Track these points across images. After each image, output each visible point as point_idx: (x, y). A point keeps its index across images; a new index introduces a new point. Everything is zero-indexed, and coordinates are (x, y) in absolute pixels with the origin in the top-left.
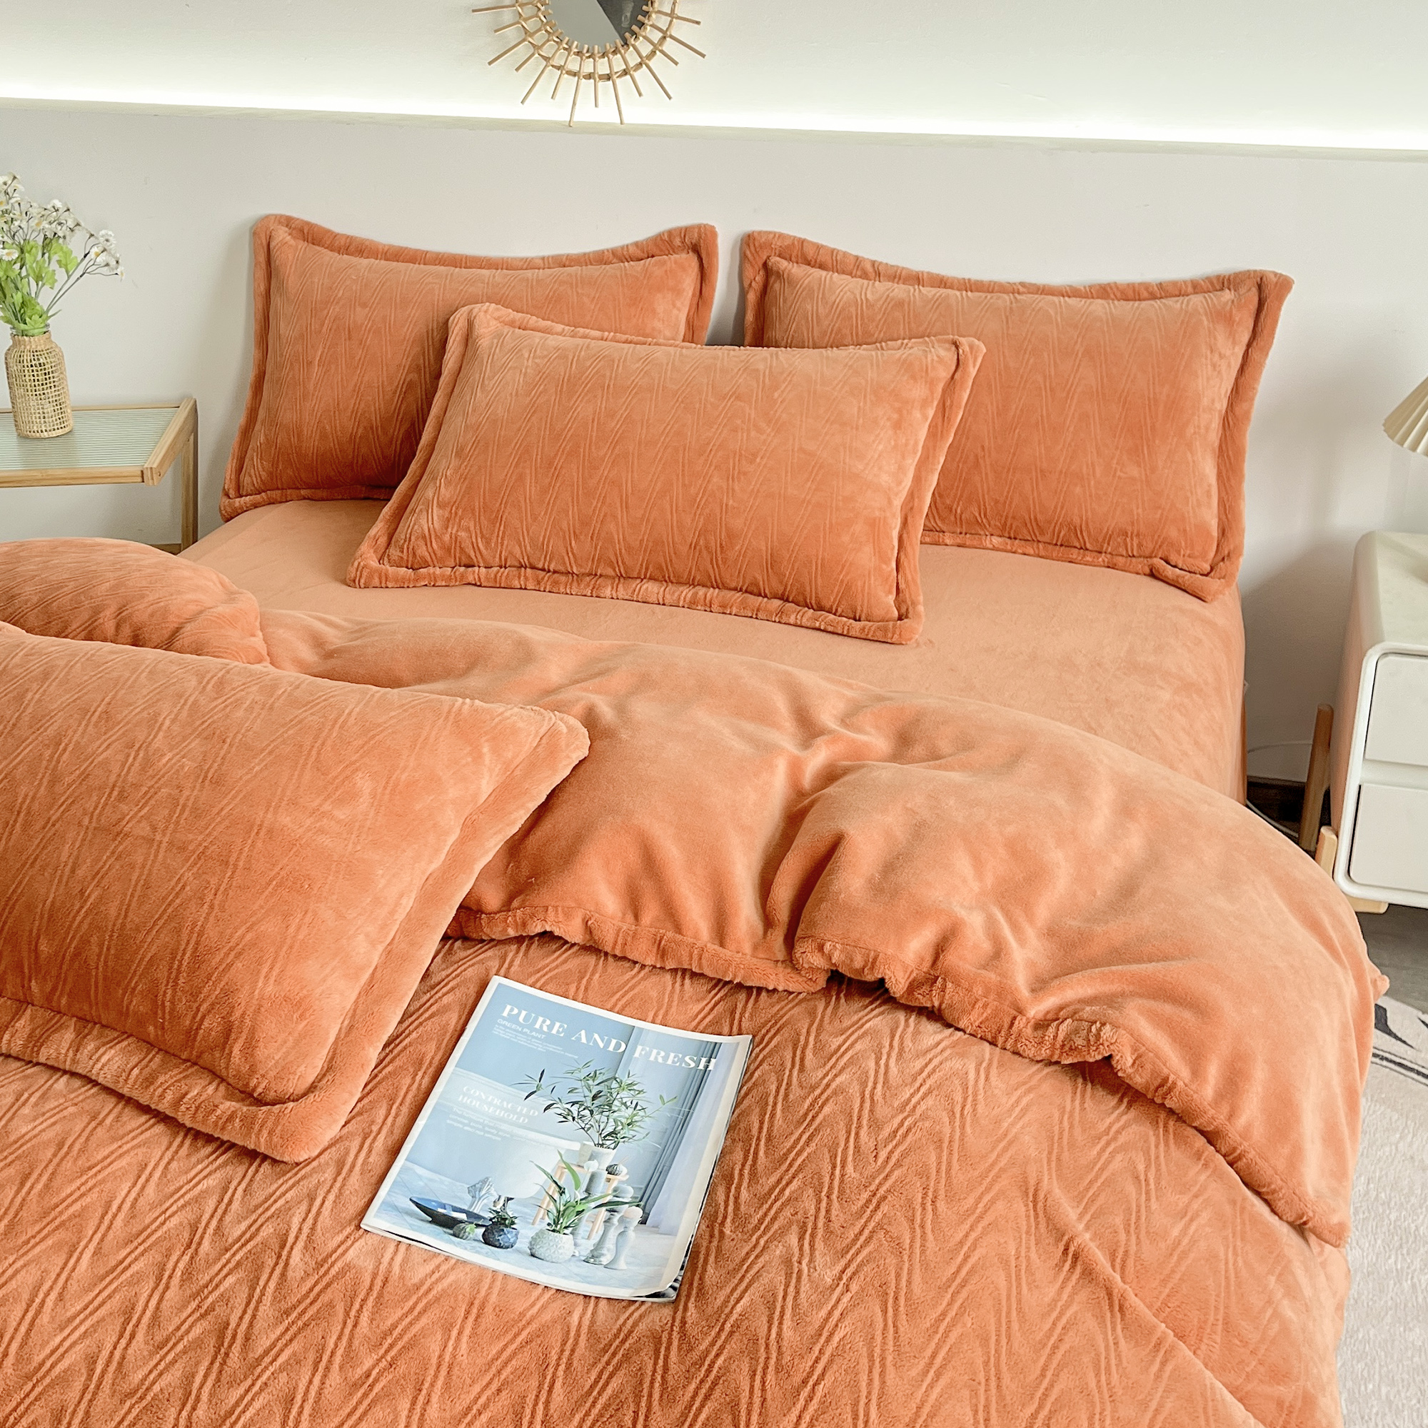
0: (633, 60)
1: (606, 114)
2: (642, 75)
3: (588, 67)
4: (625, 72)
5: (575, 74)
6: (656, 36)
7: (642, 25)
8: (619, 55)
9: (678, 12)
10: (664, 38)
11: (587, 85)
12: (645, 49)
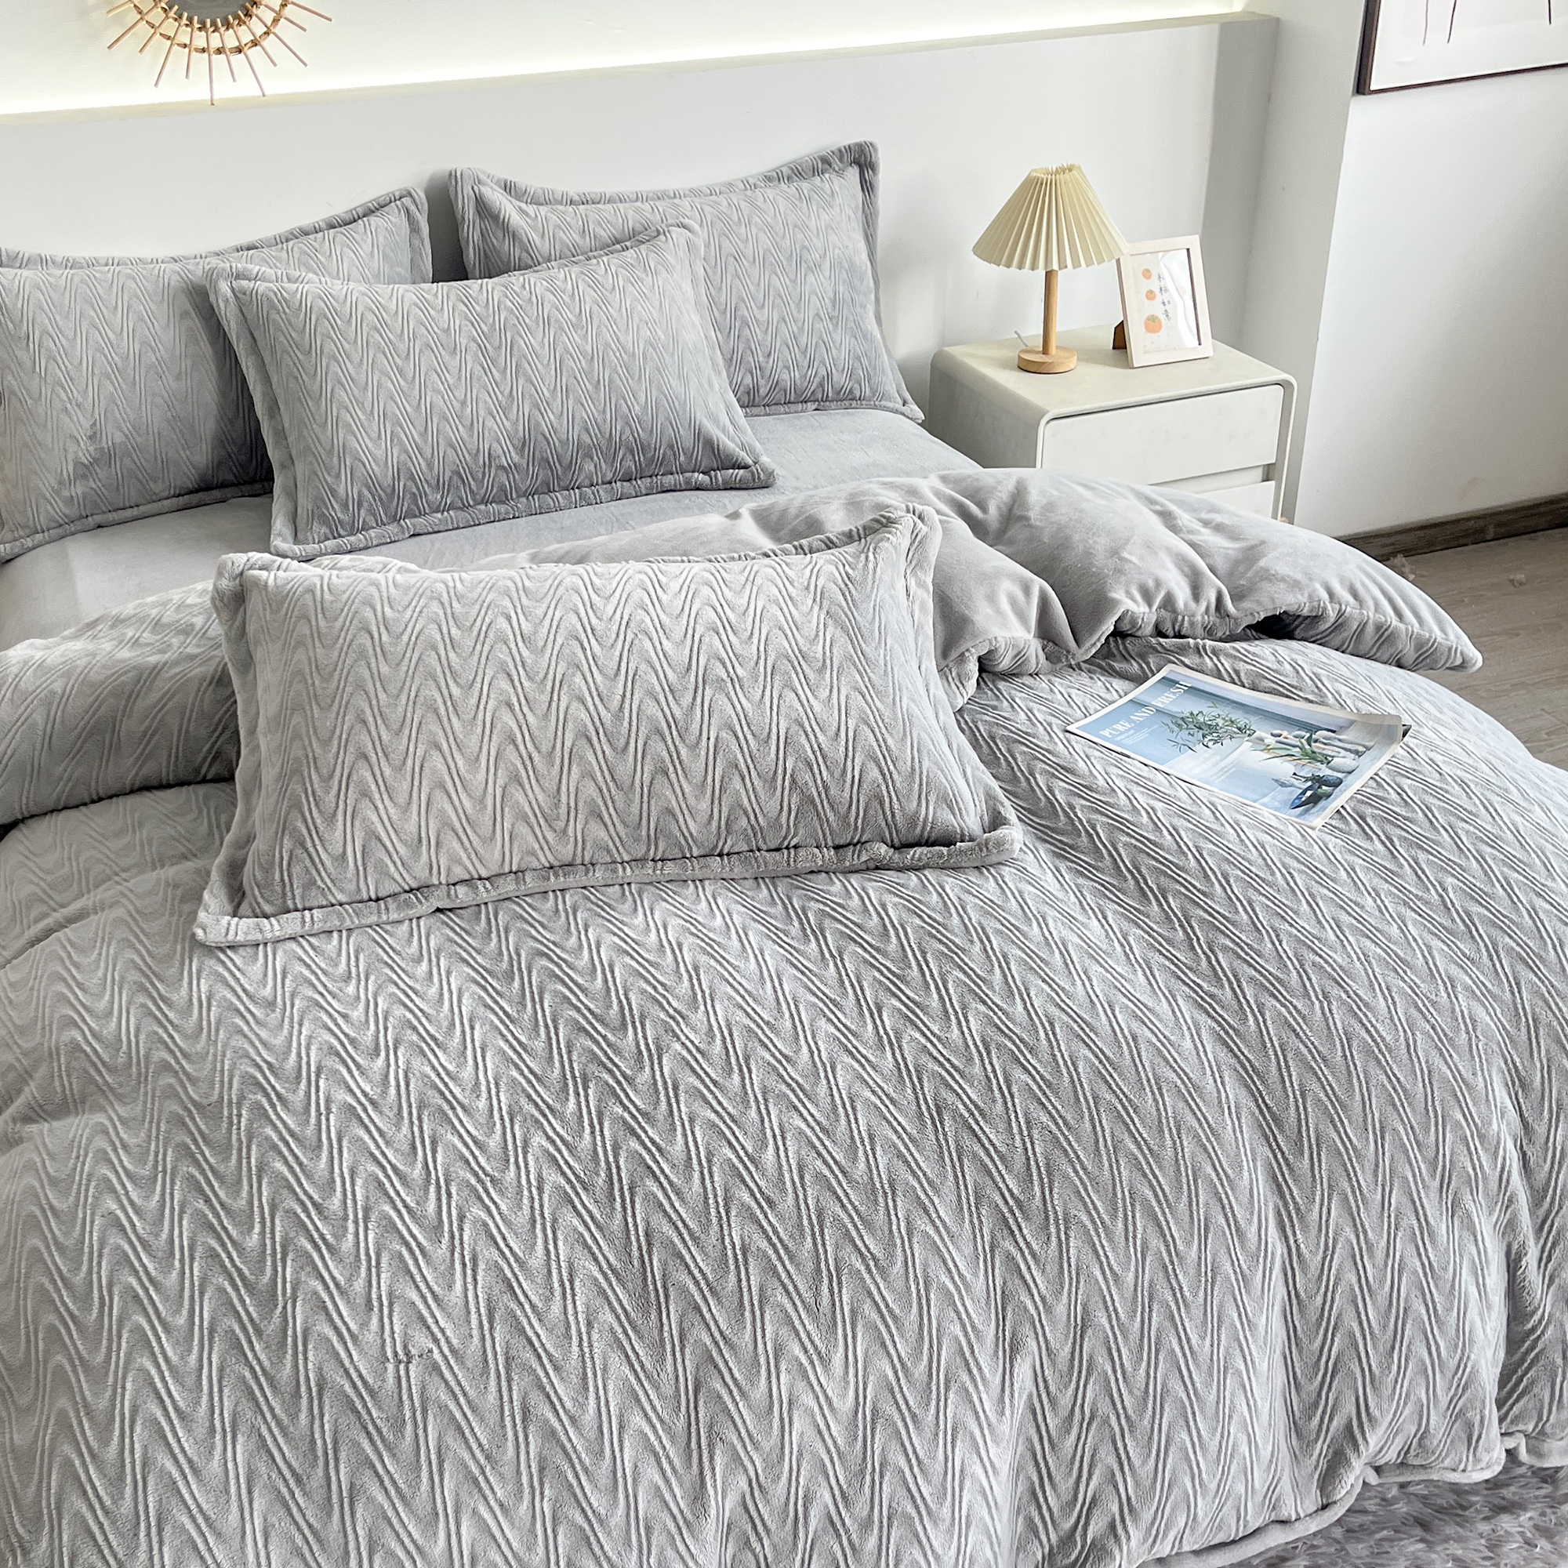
1: (246, 88)
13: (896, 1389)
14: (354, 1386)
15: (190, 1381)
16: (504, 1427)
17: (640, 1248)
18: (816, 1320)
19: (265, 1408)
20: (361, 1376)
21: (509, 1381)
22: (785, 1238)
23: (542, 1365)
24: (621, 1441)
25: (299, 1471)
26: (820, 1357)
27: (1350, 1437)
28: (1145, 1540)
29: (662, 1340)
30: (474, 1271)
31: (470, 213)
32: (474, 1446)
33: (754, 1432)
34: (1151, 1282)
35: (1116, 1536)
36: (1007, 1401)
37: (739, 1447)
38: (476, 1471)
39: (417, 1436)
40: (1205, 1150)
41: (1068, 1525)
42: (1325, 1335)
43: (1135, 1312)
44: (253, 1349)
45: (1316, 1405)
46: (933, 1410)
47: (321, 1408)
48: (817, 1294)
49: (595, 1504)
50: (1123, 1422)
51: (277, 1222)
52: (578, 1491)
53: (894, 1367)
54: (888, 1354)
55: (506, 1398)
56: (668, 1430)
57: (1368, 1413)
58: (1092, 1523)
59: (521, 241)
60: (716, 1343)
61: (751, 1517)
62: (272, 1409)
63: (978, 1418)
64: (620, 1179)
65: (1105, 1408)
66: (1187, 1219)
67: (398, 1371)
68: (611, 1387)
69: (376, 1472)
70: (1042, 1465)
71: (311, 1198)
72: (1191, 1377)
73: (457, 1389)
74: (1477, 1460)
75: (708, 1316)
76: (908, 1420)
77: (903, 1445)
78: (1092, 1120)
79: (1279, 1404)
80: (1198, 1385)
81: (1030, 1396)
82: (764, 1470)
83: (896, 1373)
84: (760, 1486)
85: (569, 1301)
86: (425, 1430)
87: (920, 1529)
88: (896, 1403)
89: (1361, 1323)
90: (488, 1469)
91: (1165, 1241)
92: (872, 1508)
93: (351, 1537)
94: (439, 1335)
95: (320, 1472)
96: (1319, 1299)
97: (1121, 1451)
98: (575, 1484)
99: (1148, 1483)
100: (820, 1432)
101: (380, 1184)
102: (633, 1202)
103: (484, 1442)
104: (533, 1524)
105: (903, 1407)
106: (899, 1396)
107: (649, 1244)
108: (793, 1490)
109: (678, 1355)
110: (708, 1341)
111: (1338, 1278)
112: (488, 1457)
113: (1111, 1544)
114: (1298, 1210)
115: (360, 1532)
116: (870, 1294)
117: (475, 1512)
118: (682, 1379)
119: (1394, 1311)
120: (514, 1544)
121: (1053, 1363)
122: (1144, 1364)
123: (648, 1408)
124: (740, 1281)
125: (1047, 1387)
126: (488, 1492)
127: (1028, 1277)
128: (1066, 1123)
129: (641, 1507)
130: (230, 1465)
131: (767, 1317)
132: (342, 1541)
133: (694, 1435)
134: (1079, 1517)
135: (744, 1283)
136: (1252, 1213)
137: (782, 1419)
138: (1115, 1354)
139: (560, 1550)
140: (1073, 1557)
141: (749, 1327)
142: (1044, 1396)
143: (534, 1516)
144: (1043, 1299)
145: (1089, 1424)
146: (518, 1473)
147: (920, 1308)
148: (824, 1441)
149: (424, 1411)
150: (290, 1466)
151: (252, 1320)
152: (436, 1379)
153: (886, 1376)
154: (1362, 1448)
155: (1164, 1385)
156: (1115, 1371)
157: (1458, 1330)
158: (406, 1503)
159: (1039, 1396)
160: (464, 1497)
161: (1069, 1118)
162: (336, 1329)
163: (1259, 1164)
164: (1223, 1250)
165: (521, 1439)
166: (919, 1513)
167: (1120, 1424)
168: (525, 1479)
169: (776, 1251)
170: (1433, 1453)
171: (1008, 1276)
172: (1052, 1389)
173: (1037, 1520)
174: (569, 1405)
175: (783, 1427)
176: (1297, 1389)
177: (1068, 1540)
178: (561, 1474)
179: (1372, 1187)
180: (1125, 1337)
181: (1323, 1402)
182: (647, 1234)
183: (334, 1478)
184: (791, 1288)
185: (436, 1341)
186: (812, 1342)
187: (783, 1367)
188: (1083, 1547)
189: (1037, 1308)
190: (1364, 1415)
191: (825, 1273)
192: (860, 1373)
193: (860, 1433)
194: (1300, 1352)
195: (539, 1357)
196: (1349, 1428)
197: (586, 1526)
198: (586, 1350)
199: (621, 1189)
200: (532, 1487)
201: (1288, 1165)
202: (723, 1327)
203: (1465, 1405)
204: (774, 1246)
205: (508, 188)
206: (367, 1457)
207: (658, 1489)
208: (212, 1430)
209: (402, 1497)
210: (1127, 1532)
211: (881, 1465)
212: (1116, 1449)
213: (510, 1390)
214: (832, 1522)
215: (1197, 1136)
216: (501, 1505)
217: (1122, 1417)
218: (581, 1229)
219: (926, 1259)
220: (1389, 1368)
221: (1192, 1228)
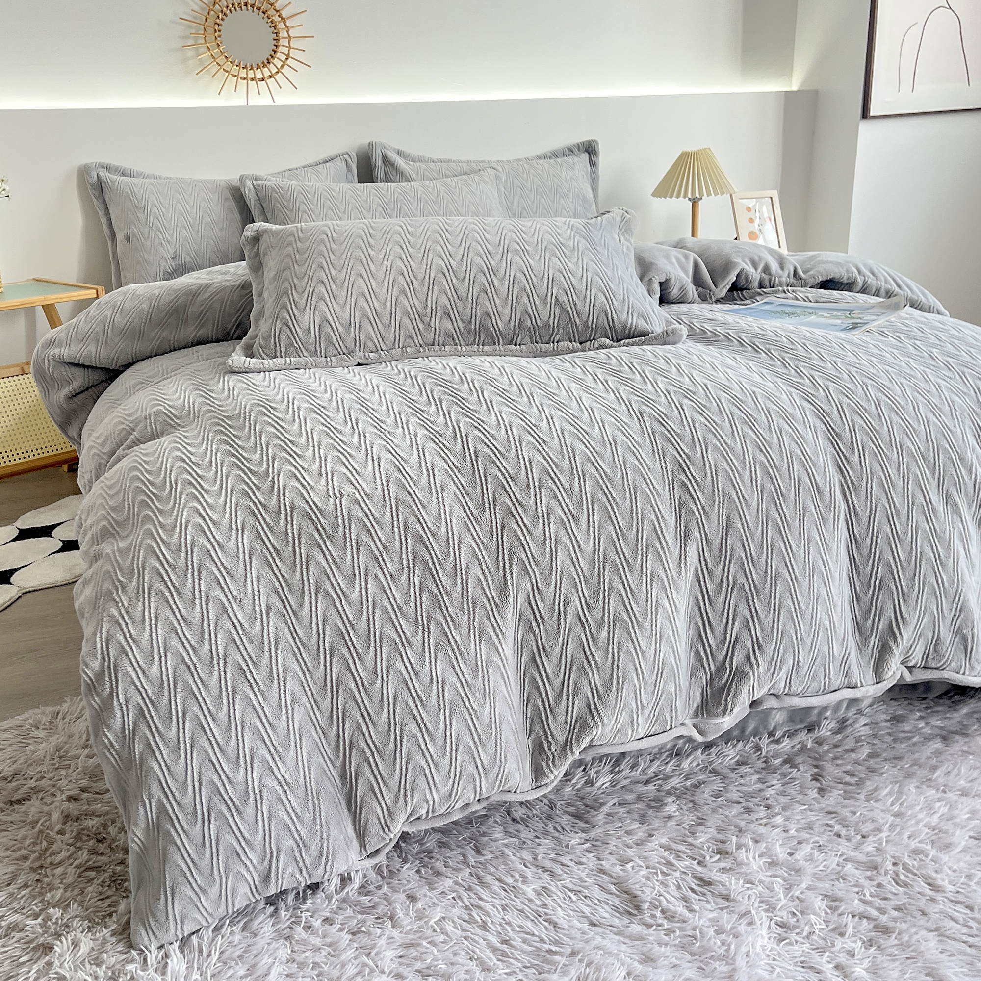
0: (274, 70)
1: (265, 100)
2: (279, 77)
3: (251, 75)
4: (271, 77)
5: (245, 79)
6: (283, 58)
7: (275, 52)
8: (266, 69)
9: (292, 45)
10: (287, 59)
11: (252, 84)
12: (279, 65)
13: (618, 545)
14: (311, 507)
15: (220, 509)
16: (393, 533)
17: (471, 458)
18: (571, 498)
19: (260, 518)
20: (315, 503)
21: (397, 510)
22: (554, 458)
23: (416, 504)
24: (459, 549)
25: (278, 548)
26: (574, 518)
27: (892, 633)
28: (769, 669)
29: (483, 502)
30: (379, 463)
31: (379, 163)
32: (377, 541)
33: (535, 555)
34: (767, 508)
35: (750, 663)
36: (683, 566)
37: (527, 562)
38: (378, 554)
39: (345, 532)
40: (797, 443)
41: (721, 657)
42: (873, 564)
43: (758, 524)
44: (255, 495)
45: (869, 611)
46: (639, 561)
47: (292, 518)
48: (571, 484)
49: (444, 582)
50: (753, 589)
51: (270, 449)
52: (435, 573)
53: (616, 532)
54: (613, 523)
55: (395, 519)
56: (486, 548)
57: (902, 617)
58: (736, 654)
59: (406, 176)
60: (514, 504)
61: (533, 610)
62: (264, 520)
63: (665, 571)
64: (460, 431)
65: (741, 579)
66: (787, 476)
67: (335, 502)
68: (454, 520)
69: (322, 550)
70: (705, 615)
71: (289, 439)
72: (793, 568)
73: (368, 512)
74: (972, 668)
75: (509, 490)
76: (625, 564)
77: (621, 579)
78: (730, 422)
79: (847, 606)
80: (797, 574)
81: (696, 569)
82: (541, 580)
83: (617, 535)
84: (538, 590)
85: (431, 477)
86: (350, 530)
87: (632, 631)
88: (618, 554)
89: (894, 558)
90: (384, 554)
91: (774, 486)
92: (604, 614)
93: (306, 583)
94: (359, 487)
95: (290, 549)
96: (869, 540)
97: (752, 607)
98: (433, 569)
99: (769, 630)
100: (573, 562)
101: (327, 434)
102: (467, 440)
103: (383, 539)
104: (409, 589)
105: (622, 556)
106: (619, 549)
107: (476, 456)
108: (557, 595)
109: (492, 509)
110: (509, 503)
111: (879, 529)
112: (384, 547)
113: (747, 668)
114: (853, 484)
115: (311, 581)
116: (602, 489)
117: (376, 577)
118: (494, 523)
119: (914, 553)
120: (398, 599)
121: (710, 549)
122: (764, 556)
123: (475, 534)
124: (527, 474)
125: (706, 564)
126: (384, 567)
127: (694, 494)
128: (714, 422)
129: (470, 589)
130: (240, 544)
131: (543, 493)
132: (301, 586)
133: (501, 553)
134: (728, 651)
135: (530, 476)
136: (826, 480)
137: (551, 549)
138: (747, 547)
139: (424, 607)
140: (725, 679)
141: (533, 497)
142: (705, 569)
143: (409, 584)
144: (703, 508)
145: (732, 588)
146: (401, 558)
147: (631, 501)
148: (575, 568)
149: (350, 520)
150: (273, 546)
151: (255, 484)
152: (357, 507)
153: (611, 536)
154: (899, 639)
155: (777, 570)
156: (747, 558)
157: (954, 571)
158: (338, 568)
159: (702, 570)
160: (370, 568)
161: (716, 420)
162: (302, 484)
163: (828, 456)
164: (809, 498)
165: (403, 540)
166: (632, 622)
167: (751, 590)
168: (405, 562)
169: (548, 463)
170: (944, 656)
171: (682, 494)
172: (710, 565)
173: (702, 653)
174: (430, 525)
175: (552, 554)
176: (857, 600)
177: (721, 668)
178: (425, 563)
179: (897, 476)
180: (752, 538)
181: (874, 608)
182: (475, 453)
183: (297, 551)
184: (557, 481)
185: (356, 489)
186: (569, 509)
187: (552, 520)
188: (730, 672)
189: (700, 513)
190: (899, 618)
191: (576, 475)
192: (597, 531)
193: (597, 566)
194: (858, 575)
195: (414, 500)
196: (890, 626)
197: (438, 594)
198: (441, 501)
199: (461, 435)
200: (409, 567)
201: (846, 459)
202: (518, 496)
203: (961, 624)
204: (547, 460)
205: (399, 153)
206: (317, 541)
207: (480, 580)
208: (231, 528)
209: (336, 563)
210: (757, 661)
211: (609, 589)
212: (749, 606)
213: (398, 515)
214: (580, 620)
215: (791, 435)
216: (391, 576)
217: (752, 586)
218: (439, 450)
219: (634, 477)
220: (913, 586)
221: (790, 482)
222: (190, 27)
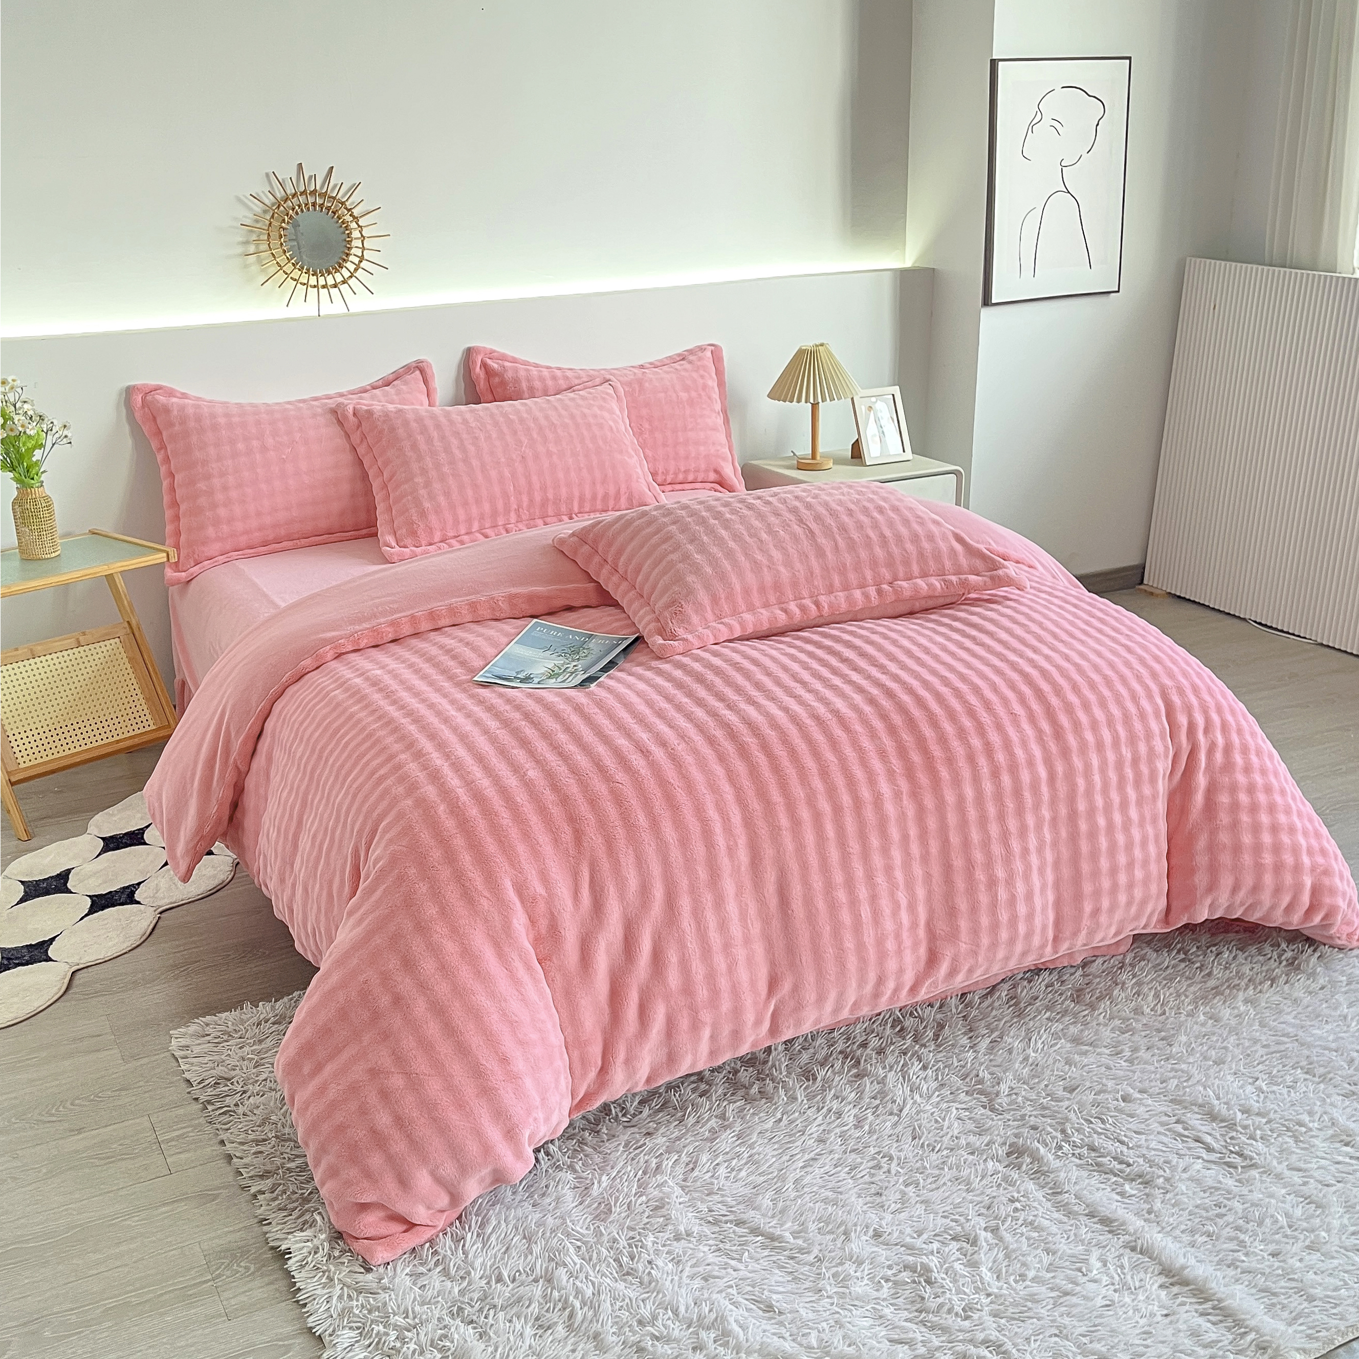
0: (346, 274)
1: (338, 308)
2: (352, 281)
3: (322, 281)
4: (344, 282)
5: (315, 286)
6: (356, 260)
7: (348, 255)
8: (338, 274)
9: (366, 246)
10: (360, 262)
11: (324, 292)
12: (352, 267)
222: (251, 231)
